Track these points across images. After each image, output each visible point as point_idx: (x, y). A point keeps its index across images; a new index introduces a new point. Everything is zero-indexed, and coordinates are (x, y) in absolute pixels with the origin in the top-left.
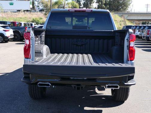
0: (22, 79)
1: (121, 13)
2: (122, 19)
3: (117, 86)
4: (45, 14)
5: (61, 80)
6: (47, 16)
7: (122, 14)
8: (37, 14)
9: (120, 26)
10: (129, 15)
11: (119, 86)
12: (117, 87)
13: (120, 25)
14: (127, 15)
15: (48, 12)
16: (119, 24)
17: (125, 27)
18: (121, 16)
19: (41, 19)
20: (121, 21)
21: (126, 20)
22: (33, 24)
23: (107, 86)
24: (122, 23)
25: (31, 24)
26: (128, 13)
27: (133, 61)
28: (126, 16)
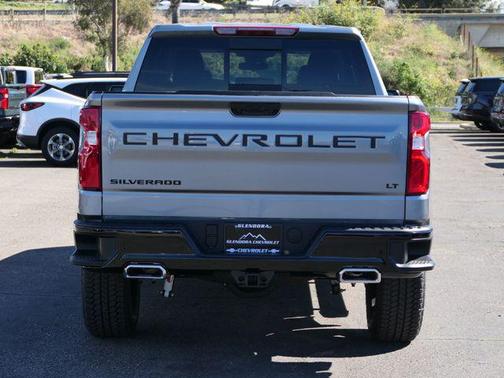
0: (72, 258)
1: (454, 18)
2: (462, 46)
3: (374, 273)
4: (80, 22)
5: (198, 256)
6: (89, 33)
7: (459, 22)
8: (38, 24)
9: (449, 81)
10: (491, 25)
11: (380, 275)
12: (373, 276)
13: (451, 75)
14: (485, 28)
15: (97, 12)
16: (443, 70)
17: (471, 85)
18: (456, 32)
19: (62, 46)
20: (453, 57)
21: (478, 52)
22: (31, 71)
23: (341, 273)
24: (461, 65)
25: (18, 72)
26: (490, 17)
27: (423, 197)
28: (478, 31)
